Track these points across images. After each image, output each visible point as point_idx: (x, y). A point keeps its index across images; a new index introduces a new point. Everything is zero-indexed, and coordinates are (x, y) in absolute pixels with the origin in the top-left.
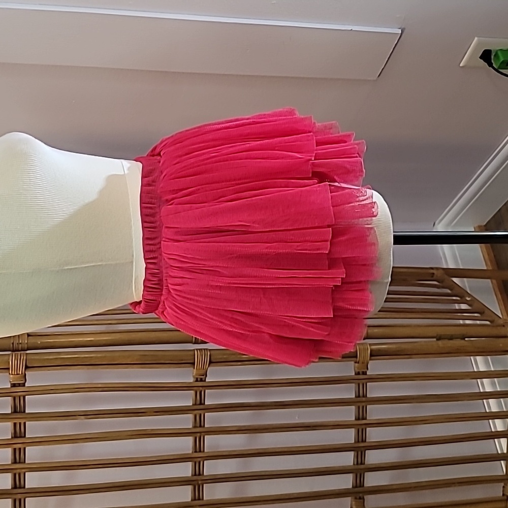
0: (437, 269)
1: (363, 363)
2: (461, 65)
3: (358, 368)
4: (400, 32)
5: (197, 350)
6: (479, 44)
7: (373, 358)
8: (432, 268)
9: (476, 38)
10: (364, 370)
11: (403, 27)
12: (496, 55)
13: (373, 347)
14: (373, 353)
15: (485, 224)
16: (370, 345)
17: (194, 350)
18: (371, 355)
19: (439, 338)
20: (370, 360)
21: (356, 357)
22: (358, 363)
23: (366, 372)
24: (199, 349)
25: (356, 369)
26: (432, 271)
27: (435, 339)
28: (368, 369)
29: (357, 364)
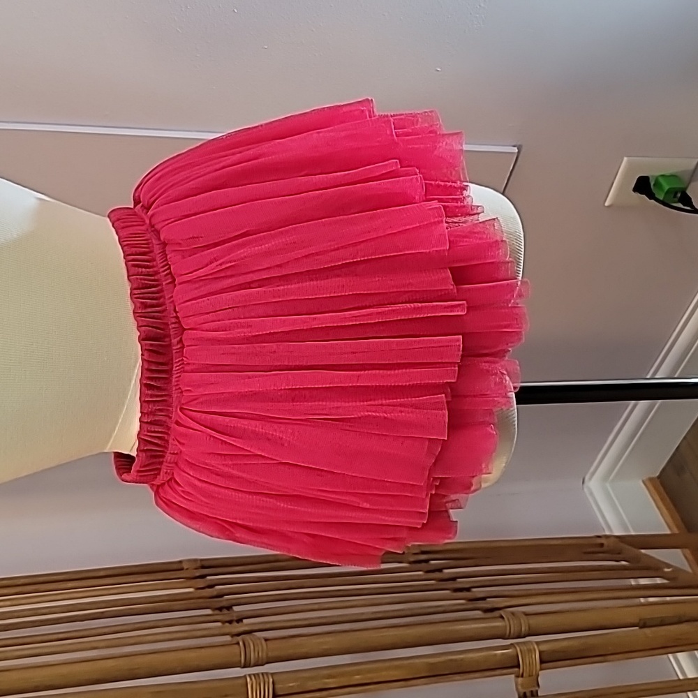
0: (607, 537)
1: (530, 676)
2: (607, 204)
3: (522, 685)
4: (517, 151)
5: (250, 675)
6: (630, 168)
7: (544, 665)
8: (599, 537)
9: (625, 159)
10: (534, 689)
11: (519, 143)
12: (657, 183)
13: (543, 647)
14: (544, 658)
15: (658, 474)
16: (538, 643)
17: (245, 677)
18: (542, 662)
19: (643, 625)
20: (541, 669)
21: (518, 666)
22: (522, 676)
23: (537, 691)
24: (254, 675)
25: (520, 687)
26: (599, 541)
27: (637, 628)
28: (538, 685)
29: (520, 680)
